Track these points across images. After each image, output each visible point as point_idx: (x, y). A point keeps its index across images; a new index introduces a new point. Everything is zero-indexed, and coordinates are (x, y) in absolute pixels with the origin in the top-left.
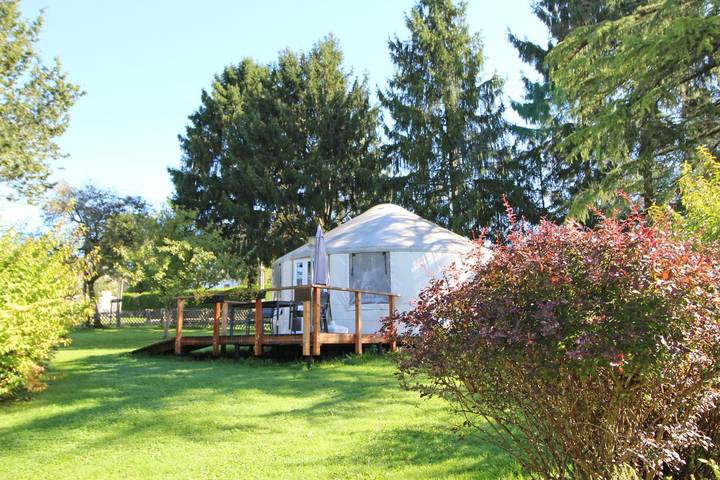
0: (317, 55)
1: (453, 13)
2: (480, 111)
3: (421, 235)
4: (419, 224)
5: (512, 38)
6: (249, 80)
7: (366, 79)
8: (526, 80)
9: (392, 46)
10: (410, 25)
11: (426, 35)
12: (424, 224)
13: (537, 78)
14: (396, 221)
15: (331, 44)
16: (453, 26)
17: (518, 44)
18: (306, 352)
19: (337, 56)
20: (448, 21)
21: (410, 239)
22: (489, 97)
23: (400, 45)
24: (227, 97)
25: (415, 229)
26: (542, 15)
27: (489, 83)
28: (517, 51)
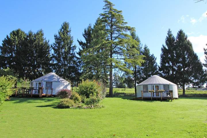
0: (38, 34)
1: (68, 32)
2: (71, 52)
3: (58, 79)
4: (58, 77)
5: (78, 40)
6: (20, 35)
7: (49, 41)
8: (79, 49)
9: (55, 36)
10: (59, 33)
11: (62, 36)
12: (59, 77)
13: (81, 49)
14: (55, 76)
15: (41, 31)
16: (68, 34)
17: (79, 42)
18: (40, 96)
19: (42, 35)
20: (67, 33)
21: (57, 80)
22: (73, 50)
23: (57, 36)
24: (14, 38)
25: (57, 78)
26: (84, 36)
27: (73, 47)
28: (79, 43)
